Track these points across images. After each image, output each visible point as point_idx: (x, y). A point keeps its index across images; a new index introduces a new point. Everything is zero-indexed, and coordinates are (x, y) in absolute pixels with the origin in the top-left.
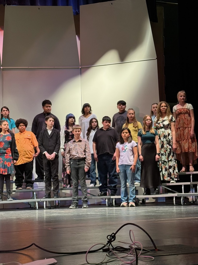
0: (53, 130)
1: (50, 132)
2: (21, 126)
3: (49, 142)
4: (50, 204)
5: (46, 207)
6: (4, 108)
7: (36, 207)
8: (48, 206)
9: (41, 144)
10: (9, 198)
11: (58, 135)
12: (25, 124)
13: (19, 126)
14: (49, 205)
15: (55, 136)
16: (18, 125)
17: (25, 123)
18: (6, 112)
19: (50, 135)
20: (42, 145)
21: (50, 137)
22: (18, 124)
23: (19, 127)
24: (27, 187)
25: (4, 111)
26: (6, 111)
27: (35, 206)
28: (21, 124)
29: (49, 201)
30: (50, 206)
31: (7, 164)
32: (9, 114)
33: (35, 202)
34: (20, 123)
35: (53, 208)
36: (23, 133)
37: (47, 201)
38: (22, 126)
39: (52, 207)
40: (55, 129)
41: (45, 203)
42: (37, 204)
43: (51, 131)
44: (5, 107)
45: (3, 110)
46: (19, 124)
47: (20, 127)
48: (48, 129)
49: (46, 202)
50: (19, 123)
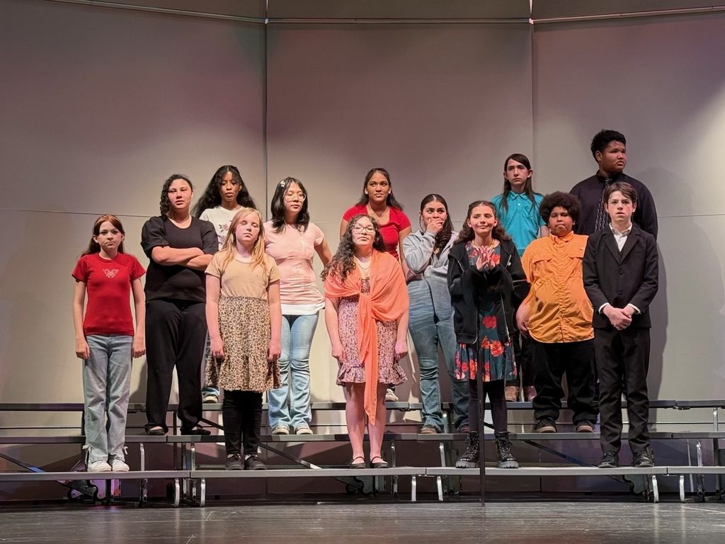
0: (630, 235)
1: (621, 241)
2: (556, 215)
3: (621, 276)
4: (700, 486)
5: (687, 494)
6: (511, 160)
7: (652, 493)
8: (692, 491)
9: (592, 280)
10: (505, 460)
11: (649, 250)
12: (570, 210)
13: (549, 214)
14: (696, 488)
15: (639, 254)
16: (546, 213)
17: (571, 205)
18: (516, 173)
19: (620, 249)
20: (597, 282)
21: (624, 257)
22: (546, 210)
23: (550, 218)
24: (576, 423)
25: (512, 168)
26: (519, 167)
27: (649, 488)
28: (558, 210)
29: (693, 474)
30: (700, 491)
31: (492, 346)
32: (529, 179)
33: (649, 478)
34: (555, 206)
35: (711, 501)
36: (565, 240)
37: (689, 474)
38: (560, 218)
39: (707, 494)
40: (639, 230)
41: (682, 482)
42: (655, 482)
43: (626, 237)
44: (515, 157)
45: (509, 165)
46: (551, 209)
47: (553, 221)
48: (616, 230)
49: (686, 477)
50: (550, 205)
